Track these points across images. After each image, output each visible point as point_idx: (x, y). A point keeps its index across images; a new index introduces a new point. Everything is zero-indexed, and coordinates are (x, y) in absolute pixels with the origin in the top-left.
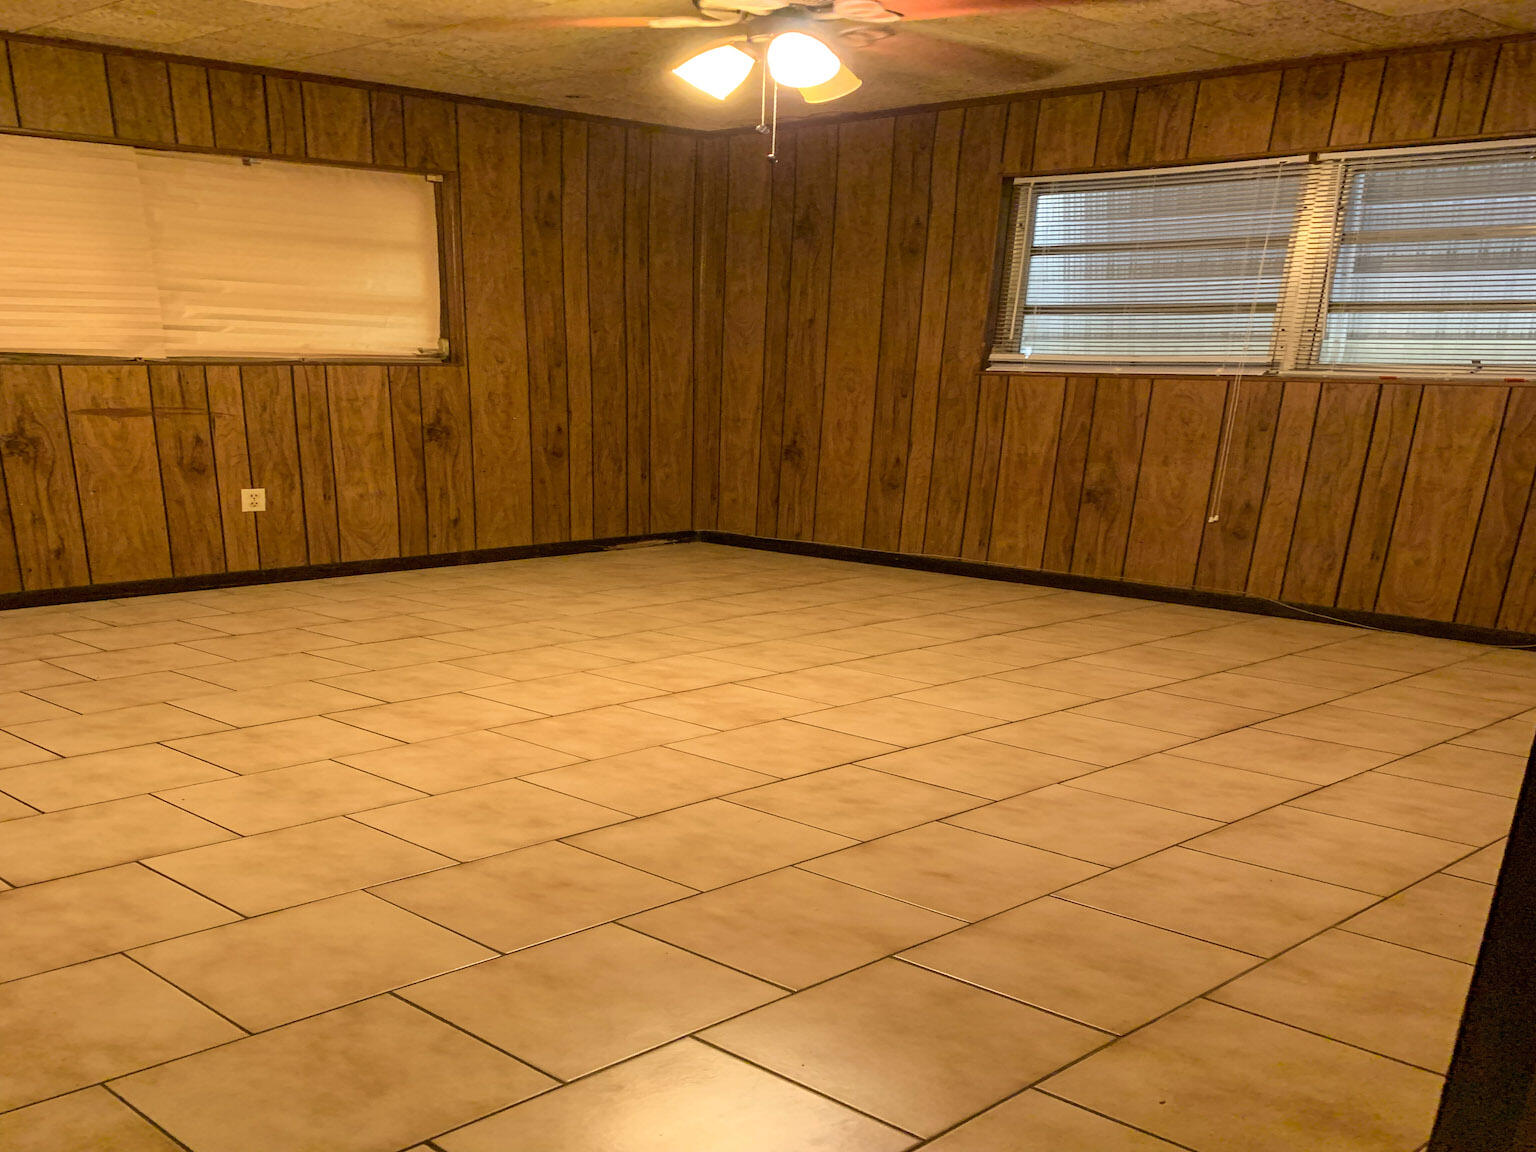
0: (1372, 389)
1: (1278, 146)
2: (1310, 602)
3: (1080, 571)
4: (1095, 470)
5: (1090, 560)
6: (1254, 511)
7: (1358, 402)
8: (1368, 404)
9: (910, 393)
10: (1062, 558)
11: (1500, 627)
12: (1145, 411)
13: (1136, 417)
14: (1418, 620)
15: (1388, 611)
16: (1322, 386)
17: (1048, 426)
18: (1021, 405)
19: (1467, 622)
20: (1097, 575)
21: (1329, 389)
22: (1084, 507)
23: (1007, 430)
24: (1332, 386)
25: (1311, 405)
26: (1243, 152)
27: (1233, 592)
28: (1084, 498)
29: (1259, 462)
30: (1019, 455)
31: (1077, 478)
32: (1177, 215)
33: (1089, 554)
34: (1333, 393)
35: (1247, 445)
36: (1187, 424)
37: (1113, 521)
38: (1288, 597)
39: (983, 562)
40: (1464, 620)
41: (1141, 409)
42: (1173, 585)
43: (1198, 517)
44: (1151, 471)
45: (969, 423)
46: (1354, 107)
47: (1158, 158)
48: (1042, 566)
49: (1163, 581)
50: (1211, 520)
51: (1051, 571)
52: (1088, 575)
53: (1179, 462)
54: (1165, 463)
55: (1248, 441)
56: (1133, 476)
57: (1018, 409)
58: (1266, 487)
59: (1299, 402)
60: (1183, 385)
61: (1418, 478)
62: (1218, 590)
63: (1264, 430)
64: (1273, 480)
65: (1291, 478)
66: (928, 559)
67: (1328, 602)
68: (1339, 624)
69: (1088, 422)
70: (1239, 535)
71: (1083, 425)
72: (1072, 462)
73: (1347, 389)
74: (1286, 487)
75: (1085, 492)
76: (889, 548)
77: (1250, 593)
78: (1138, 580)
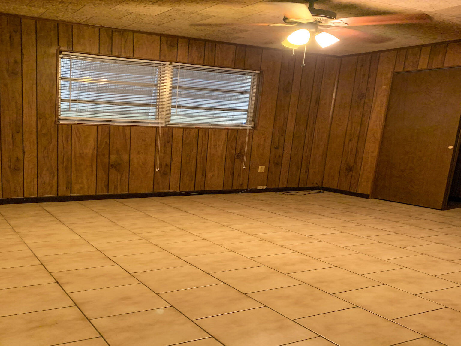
0: (197, 130)
1: (162, 58)
2: (188, 190)
3: (112, 192)
4: (113, 157)
5: (116, 188)
6: (168, 166)
7: (193, 133)
8: (196, 134)
9: (21, 131)
10: (104, 188)
11: (233, 189)
12: (129, 136)
13: (126, 140)
14: (214, 190)
15: (207, 189)
16: (183, 129)
17: (92, 143)
18: (78, 135)
19: (226, 189)
20: (119, 193)
21: (186, 130)
22: (111, 171)
23: (73, 145)
24: (186, 129)
25: (181, 135)
26: (152, 58)
27: (166, 191)
28: (110, 167)
29: (168, 152)
30: (80, 154)
31: (106, 160)
32: (142, 75)
33: (115, 186)
34: (187, 131)
35: (164, 147)
36: (145, 141)
37: (122, 174)
38: (181, 190)
39: (69, 195)
40: (225, 188)
41: (128, 136)
42: (147, 192)
43: (151, 170)
44: (134, 156)
45: (54, 142)
46: (182, 52)
47: (123, 55)
48: (96, 193)
49: (143, 191)
50: (157, 170)
51: (100, 194)
52: (115, 193)
53: (143, 154)
54: (139, 153)
55: (164, 146)
56: (128, 159)
57: (77, 137)
58: (171, 159)
59: (178, 134)
60: (141, 129)
61: (210, 154)
62: (161, 191)
63: (168, 142)
64: (173, 157)
65: (178, 156)
66: (40, 197)
67: (192, 189)
68: (196, 195)
69: (108, 141)
70: (165, 174)
71: (106, 142)
72: (104, 155)
73: (190, 130)
74: (177, 159)
75: (110, 165)
76: (18, 196)
77: (171, 191)
78: (134, 192)
